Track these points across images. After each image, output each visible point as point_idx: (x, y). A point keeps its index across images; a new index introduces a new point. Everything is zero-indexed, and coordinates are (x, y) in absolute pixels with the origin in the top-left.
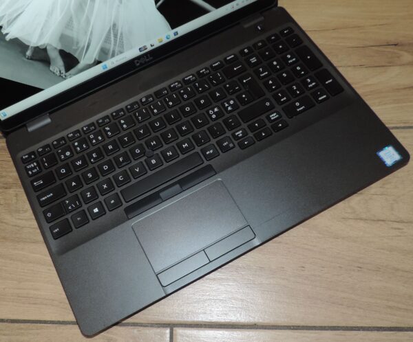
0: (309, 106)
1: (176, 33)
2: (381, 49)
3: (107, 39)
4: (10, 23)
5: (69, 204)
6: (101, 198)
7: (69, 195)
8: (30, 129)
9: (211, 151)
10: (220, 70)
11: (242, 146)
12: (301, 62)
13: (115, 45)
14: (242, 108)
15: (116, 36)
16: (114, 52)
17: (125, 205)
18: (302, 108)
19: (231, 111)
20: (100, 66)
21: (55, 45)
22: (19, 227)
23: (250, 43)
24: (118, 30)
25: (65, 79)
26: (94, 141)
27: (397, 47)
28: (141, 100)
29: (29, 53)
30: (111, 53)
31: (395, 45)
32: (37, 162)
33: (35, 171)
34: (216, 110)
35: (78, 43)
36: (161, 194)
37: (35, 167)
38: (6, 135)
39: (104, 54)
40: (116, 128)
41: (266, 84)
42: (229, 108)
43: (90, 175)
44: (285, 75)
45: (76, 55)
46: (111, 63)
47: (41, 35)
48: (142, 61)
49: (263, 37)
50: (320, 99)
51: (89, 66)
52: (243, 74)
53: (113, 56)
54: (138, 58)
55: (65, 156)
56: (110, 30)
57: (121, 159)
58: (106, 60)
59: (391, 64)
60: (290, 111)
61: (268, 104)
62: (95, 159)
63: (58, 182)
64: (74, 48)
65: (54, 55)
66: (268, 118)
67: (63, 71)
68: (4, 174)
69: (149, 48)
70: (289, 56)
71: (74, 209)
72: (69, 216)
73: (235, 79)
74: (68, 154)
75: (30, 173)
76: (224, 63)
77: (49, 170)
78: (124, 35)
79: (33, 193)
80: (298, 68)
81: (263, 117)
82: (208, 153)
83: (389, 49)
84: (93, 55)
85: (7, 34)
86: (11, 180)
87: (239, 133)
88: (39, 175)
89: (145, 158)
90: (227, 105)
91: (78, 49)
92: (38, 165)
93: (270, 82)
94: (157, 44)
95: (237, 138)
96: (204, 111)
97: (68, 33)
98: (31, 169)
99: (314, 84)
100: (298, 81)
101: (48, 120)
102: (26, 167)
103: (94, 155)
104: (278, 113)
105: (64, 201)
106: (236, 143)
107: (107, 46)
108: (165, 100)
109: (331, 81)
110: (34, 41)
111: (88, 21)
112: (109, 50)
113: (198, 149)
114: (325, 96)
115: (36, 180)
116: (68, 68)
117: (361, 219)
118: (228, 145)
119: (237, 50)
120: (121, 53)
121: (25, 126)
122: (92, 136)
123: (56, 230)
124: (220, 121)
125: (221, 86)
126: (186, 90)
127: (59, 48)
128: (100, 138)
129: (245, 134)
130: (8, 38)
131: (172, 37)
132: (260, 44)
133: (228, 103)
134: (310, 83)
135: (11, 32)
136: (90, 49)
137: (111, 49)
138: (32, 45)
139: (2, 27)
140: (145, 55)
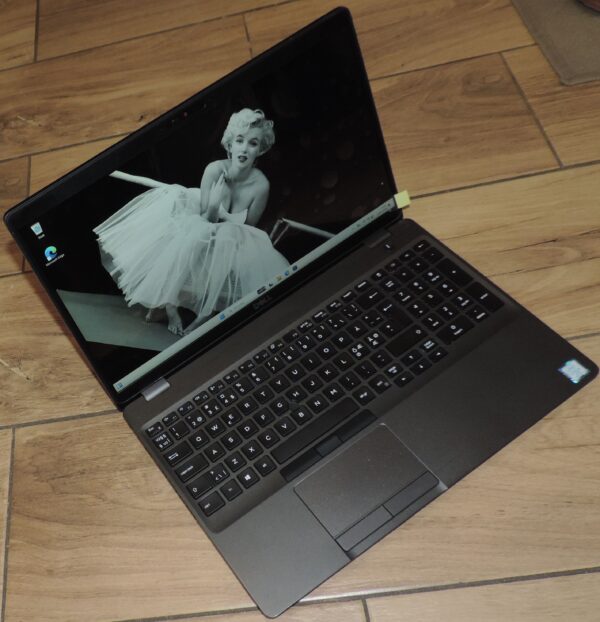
0: (467, 326)
1: (295, 268)
2: (539, 248)
3: (225, 288)
4: (133, 289)
6: (250, 464)
7: (213, 465)
9: (366, 394)
10: (354, 301)
11: (399, 382)
12: (446, 278)
13: (233, 290)
14: (389, 340)
15: (233, 282)
16: (231, 299)
17: (280, 467)
18: (459, 332)
19: (377, 346)
20: (218, 316)
21: (173, 303)
22: (156, 510)
23: (382, 265)
24: (235, 277)
25: (182, 337)
26: (226, 401)
27: (556, 243)
28: (269, 347)
29: (148, 316)
30: (228, 302)
31: (554, 241)
32: (166, 433)
33: (166, 443)
34: (359, 347)
35: (195, 296)
36: (319, 450)
37: (165, 440)
38: (121, 407)
39: (222, 303)
40: (248, 384)
41: (411, 309)
42: (375, 343)
43: (231, 440)
44: (431, 296)
45: (194, 310)
46: (228, 312)
47: (161, 296)
48: (261, 303)
49: (396, 256)
50: (478, 317)
51: (207, 319)
52: (381, 301)
53: (231, 303)
55: (197, 422)
56: (227, 280)
57: (263, 417)
58: (223, 309)
59: (553, 264)
60: (447, 336)
61: (418, 332)
62: (232, 421)
63: (196, 453)
64: (192, 302)
65: (172, 313)
66: (423, 348)
67: (181, 329)
68: (124, 453)
69: (268, 288)
70: (431, 274)
71: (222, 480)
72: (217, 488)
73: (373, 308)
74: (199, 419)
75: (161, 446)
76: (356, 292)
77: (181, 441)
78: (241, 280)
79: (170, 469)
80: (445, 286)
81: (416, 347)
82: (362, 396)
83: (547, 247)
84: (211, 305)
85: (129, 301)
86: (133, 459)
87: (393, 369)
88: (172, 447)
89: (290, 412)
90: (370, 340)
91: (194, 305)
92: (169, 437)
93: (416, 307)
94: (276, 282)
95: (390, 374)
96: (345, 350)
97: (187, 288)
98: (162, 442)
99: (467, 301)
100: (448, 300)
101: (166, 385)
102: (154, 441)
103: (230, 417)
104: (433, 341)
105: (209, 472)
106: (391, 381)
107: (225, 294)
108: (297, 344)
109: (486, 295)
110: (154, 302)
112: (226, 299)
113: (349, 394)
114: (483, 314)
115: (171, 453)
116: (185, 325)
118: (382, 385)
119: (367, 275)
120: (239, 298)
121: (140, 395)
122: (222, 396)
123: (207, 506)
124: (367, 358)
125: (359, 318)
126: (319, 329)
127: (178, 305)
128: (232, 397)
129: (399, 369)
130: (130, 304)
131: (292, 272)
132: (393, 265)
133: (372, 337)
134: (463, 301)
135: (133, 298)
136: (208, 301)
137: (229, 297)
138: (152, 307)
139: (125, 295)
140: (264, 296)
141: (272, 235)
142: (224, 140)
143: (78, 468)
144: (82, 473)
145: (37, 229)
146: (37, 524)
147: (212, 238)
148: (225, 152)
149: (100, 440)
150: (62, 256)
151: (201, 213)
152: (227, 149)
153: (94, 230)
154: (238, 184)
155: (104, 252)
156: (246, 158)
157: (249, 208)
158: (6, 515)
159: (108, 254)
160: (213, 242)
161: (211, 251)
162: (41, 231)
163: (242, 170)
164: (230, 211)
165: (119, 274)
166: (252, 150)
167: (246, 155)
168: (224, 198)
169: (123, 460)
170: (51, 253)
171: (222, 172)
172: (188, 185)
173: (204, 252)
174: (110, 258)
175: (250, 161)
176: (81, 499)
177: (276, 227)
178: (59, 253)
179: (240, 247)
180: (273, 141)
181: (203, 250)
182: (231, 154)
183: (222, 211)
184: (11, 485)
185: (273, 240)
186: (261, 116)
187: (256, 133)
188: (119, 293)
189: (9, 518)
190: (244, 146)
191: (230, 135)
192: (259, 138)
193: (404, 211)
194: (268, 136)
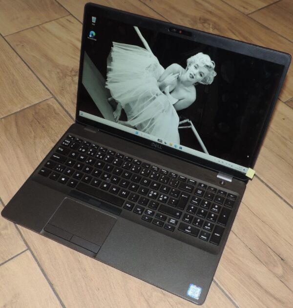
1: (181, 148)
2: (272, 253)
3: (146, 122)
4: (111, 82)
5: (59, 168)
6: (71, 177)
7: (64, 165)
8: (85, 129)
9: (129, 206)
10: (181, 182)
11: (143, 218)
12: (219, 214)
13: (148, 127)
14: (166, 205)
15: (151, 124)
17: (75, 189)
18: (189, 231)
19: (160, 201)
20: (135, 130)
21: (122, 105)
22: (38, 158)
23: (209, 184)
24: (153, 122)
25: (116, 122)
26: (98, 156)
27: (282, 261)
29: (110, 99)
30: (144, 129)
31: (282, 259)
32: (71, 142)
33: (65, 144)
34: (155, 194)
35: (132, 112)
36: (90, 200)
37: (67, 143)
39: (140, 127)
40: (111, 160)
41: (190, 206)
42: (161, 199)
43: (79, 166)
44: (203, 211)
45: (128, 117)
46: (140, 134)
47: (120, 97)
48: (156, 146)
49: (219, 188)
50: (202, 236)
51: (130, 126)
52: (187, 193)
53: (144, 131)
54: (155, 143)
55: (82, 150)
56: (149, 120)
57: (96, 172)
58: (140, 130)
59: (266, 264)
60: (183, 227)
61: (178, 214)
62: (89, 162)
63: (67, 156)
64: (130, 113)
65: (119, 108)
66: (170, 220)
67: (118, 118)
69: (163, 143)
70: (217, 206)
71: (58, 171)
72: (53, 171)
73: (181, 191)
74: (84, 150)
76: (187, 180)
77: (70, 149)
78: (155, 127)
79: (55, 150)
80: (213, 215)
81: (169, 217)
82: (127, 205)
83: (276, 258)
84: (135, 123)
85: (107, 85)
87: (150, 212)
88: (65, 147)
89: (105, 181)
90: (162, 196)
91: (130, 115)
92: (70, 144)
93: (192, 207)
94: (168, 145)
95: (146, 212)
96: (150, 189)
97: (131, 105)
99: (209, 228)
100: (205, 219)
102: (65, 140)
103: (90, 161)
104: (176, 222)
105: (59, 164)
106: (143, 214)
107: (144, 125)
108: (143, 169)
109: (218, 235)
110: (115, 96)
111: (143, 108)
112: (144, 127)
113: (127, 200)
114: (206, 238)
115: (62, 148)
117: (148, 303)
118: (139, 211)
119: (199, 181)
120: (149, 133)
121: (85, 126)
122: (99, 153)
123: (43, 171)
124: (150, 199)
125: (172, 187)
126: (156, 174)
127: (123, 107)
128: (101, 157)
129: (151, 214)
130: (106, 87)
131: (178, 148)
132: (213, 189)
133: (164, 196)
134: (208, 226)
135: (110, 86)
136: (136, 119)
137: (145, 128)
138: (113, 97)
139: (107, 81)
140: (160, 144)
141: (181, 122)
142: (189, 60)
143: (44, 125)
144: (43, 127)
145: (94, 19)
146: (14, 123)
147: (155, 96)
148: (187, 65)
149: (61, 126)
150: (95, 40)
151: (158, 81)
152: (188, 65)
153: (113, 42)
154: (182, 85)
155: (111, 55)
156: (193, 78)
157: (179, 100)
158: (13, 113)
159: (112, 58)
160: (154, 98)
161: (151, 101)
162: (95, 22)
163: (188, 81)
164: (170, 93)
165: (110, 70)
166: (198, 77)
167: (194, 77)
168: (172, 84)
169: (56, 137)
170: (92, 34)
171: (178, 72)
172: (161, 63)
173: (148, 98)
174: (111, 60)
175: (194, 81)
176: (31, 132)
177: (185, 121)
178: (95, 37)
179: (164, 112)
180: (211, 82)
181: (149, 97)
182: (188, 69)
183: (167, 89)
184: (27, 108)
185: (180, 125)
186: (213, 66)
187: (205, 71)
188: (106, 78)
189: (12, 114)
190: (196, 71)
191: (193, 60)
192: (206, 75)
193: (250, 181)
194: (210, 78)
